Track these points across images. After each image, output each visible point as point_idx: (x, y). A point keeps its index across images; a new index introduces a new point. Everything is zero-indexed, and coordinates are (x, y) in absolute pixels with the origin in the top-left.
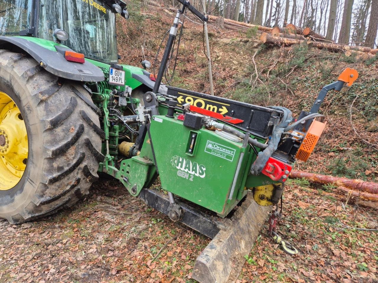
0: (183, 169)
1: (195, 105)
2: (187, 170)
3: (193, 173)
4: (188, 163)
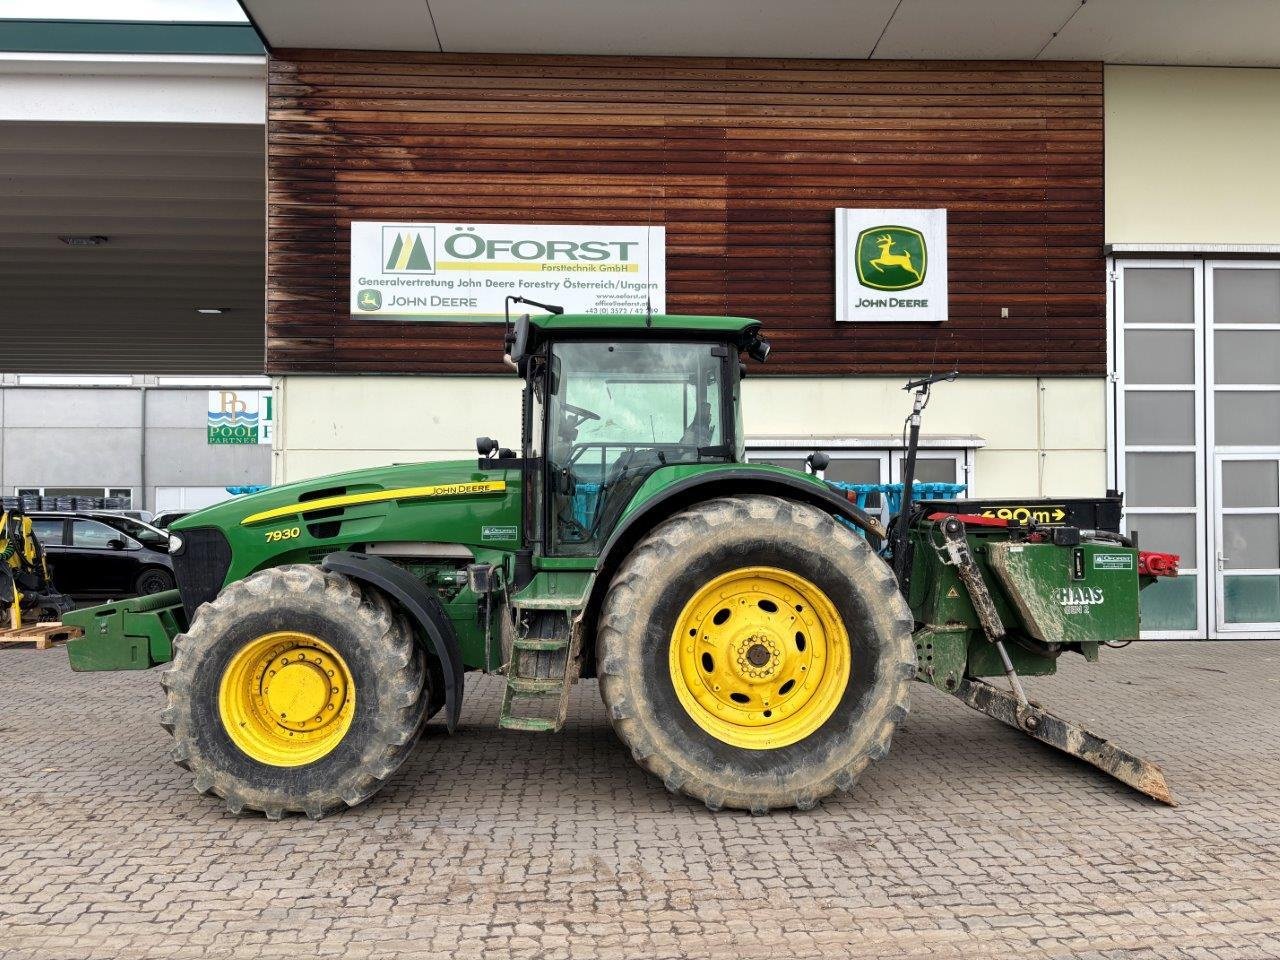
0: (1071, 602)
1: (1015, 518)
2: (1077, 602)
3: (1087, 602)
4: (1076, 592)
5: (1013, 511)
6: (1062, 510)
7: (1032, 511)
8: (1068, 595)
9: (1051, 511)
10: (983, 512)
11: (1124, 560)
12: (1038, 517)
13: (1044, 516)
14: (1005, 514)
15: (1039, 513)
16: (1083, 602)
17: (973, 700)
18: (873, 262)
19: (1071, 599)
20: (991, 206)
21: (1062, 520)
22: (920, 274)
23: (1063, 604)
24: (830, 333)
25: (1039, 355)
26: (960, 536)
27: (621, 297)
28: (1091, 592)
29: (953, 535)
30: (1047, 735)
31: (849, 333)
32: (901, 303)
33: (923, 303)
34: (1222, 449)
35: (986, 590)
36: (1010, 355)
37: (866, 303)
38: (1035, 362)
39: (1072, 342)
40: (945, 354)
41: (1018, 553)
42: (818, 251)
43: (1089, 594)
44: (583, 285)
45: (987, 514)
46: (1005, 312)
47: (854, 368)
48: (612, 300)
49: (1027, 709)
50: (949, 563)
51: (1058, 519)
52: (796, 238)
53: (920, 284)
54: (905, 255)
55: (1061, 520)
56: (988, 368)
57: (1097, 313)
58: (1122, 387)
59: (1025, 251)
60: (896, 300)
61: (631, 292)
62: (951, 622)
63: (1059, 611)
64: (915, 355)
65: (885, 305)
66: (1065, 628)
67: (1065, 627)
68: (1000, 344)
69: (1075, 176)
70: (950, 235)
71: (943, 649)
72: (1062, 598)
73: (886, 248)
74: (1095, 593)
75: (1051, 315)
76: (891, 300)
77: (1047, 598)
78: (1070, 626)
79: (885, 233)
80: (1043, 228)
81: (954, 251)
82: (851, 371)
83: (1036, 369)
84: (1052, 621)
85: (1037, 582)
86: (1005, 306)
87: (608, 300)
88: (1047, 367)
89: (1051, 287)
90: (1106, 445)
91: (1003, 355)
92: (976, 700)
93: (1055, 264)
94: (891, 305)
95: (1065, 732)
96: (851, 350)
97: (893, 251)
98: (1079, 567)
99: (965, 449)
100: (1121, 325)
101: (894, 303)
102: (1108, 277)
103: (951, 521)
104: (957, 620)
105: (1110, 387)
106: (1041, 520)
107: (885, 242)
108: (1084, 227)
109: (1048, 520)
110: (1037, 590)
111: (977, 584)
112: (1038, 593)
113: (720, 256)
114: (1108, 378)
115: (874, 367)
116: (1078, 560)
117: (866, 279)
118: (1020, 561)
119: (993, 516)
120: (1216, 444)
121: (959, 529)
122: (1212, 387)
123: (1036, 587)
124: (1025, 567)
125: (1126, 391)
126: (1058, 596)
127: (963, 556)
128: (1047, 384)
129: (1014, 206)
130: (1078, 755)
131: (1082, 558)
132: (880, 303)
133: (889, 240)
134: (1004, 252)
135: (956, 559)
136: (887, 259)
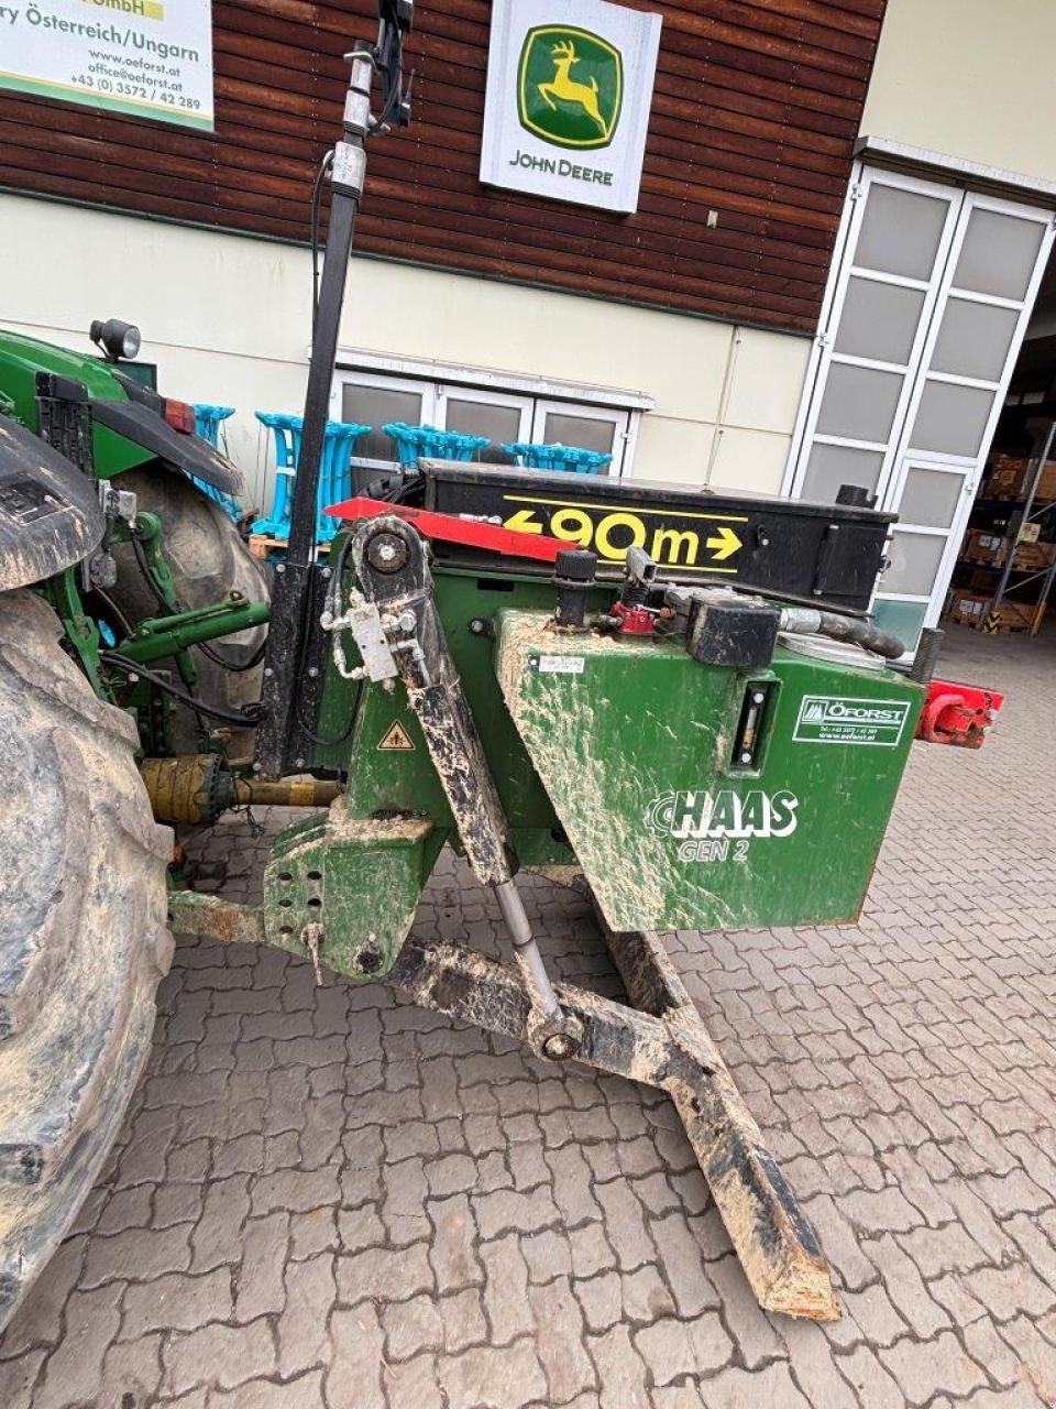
5: (597, 518)
6: (739, 530)
7: (651, 524)
8: (697, 814)
9: (707, 530)
10: (508, 511)
11: (884, 718)
12: (667, 543)
13: (685, 544)
14: (572, 525)
15: (673, 534)
16: (737, 832)
17: (425, 993)
18: (542, 88)
19: (706, 821)
20: (725, 34)
21: (732, 560)
22: (608, 126)
23: (677, 834)
24: (468, 202)
25: (742, 292)
26: (410, 587)
27: (135, 64)
28: (766, 804)
29: (382, 582)
30: (592, 1050)
31: (498, 208)
32: (575, 172)
33: (605, 179)
34: (914, 453)
35: (464, 765)
36: (708, 285)
37: (526, 161)
38: (735, 301)
39: (786, 281)
40: (625, 268)
41: (566, 678)
42: (465, 53)
43: (759, 811)
44: (63, 25)
45: (520, 523)
46: (713, 218)
47: (499, 266)
48: (117, 67)
49: (551, 1021)
50: (356, 674)
51: (720, 556)
52: (432, 19)
53: (606, 144)
54: (591, 87)
55: (729, 562)
56: (677, 298)
57: (823, 242)
58: (829, 355)
59: (756, 124)
60: (568, 164)
61: (152, 57)
62: (384, 813)
63: (661, 853)
64: (585, 262)
65: (552, 170)
66: (671, 903)
67: (669, 896)
68: (700, 266)
69: (847, 11)
70: (660, 71)
71: (352, 884)
72: (679, 819)
73: (564, 65)
74: (778, 806)
75: (771, 236)
76: (562, 162)
77: (634, 817)
78: (686, 893)
79: (566, 38)
80: (787, 92)
81: (661, 101)
82: (494, 271)
83: (736, 312)
84: (639, 881)
85: (612, 771)
86: (715, 209)
87: (111, 65)
88: (749, 311)
89: (776, 191)
90: (794, 429)
91: (696, 284)
92: (434, 994)
93: (790, 156)
94: (561, 173)
95: (631, 1046)
96: (498, 237)
97: (575, 75)
98: (748, 737)
99: (629, 410)
100: (848, 269)
101: (565, 168)
102: (850, 192)
103: (381, 533)
104: (403, 807)
105: (816, 350)
106: (673, 556)
107: (564, 56)
108: (838, 103)
109: (691, 557)
110: (606, 797)
111: (439, 745)
112: (609, 803)
113: (305, 24)
114: (817, 340)
115: (529, 271)
116: (752, 713)
117: (530, 119)
118: (568, 706)
119: (537, 528)
120: (909, 447)
121: (408, 561)
122: (925, 373)
123: (607, 787)
124: (582, 725)
125: (832, 362)
126: (669, 815)
127: (403, 657)
128: (745, 335)
129: (756, 43)
130: (651, 1082)
131: (764, 711)
132: (545, 165)
133: (571, 53)
134: (729, 120)
135: (378, 665)
136: (564, 88)
